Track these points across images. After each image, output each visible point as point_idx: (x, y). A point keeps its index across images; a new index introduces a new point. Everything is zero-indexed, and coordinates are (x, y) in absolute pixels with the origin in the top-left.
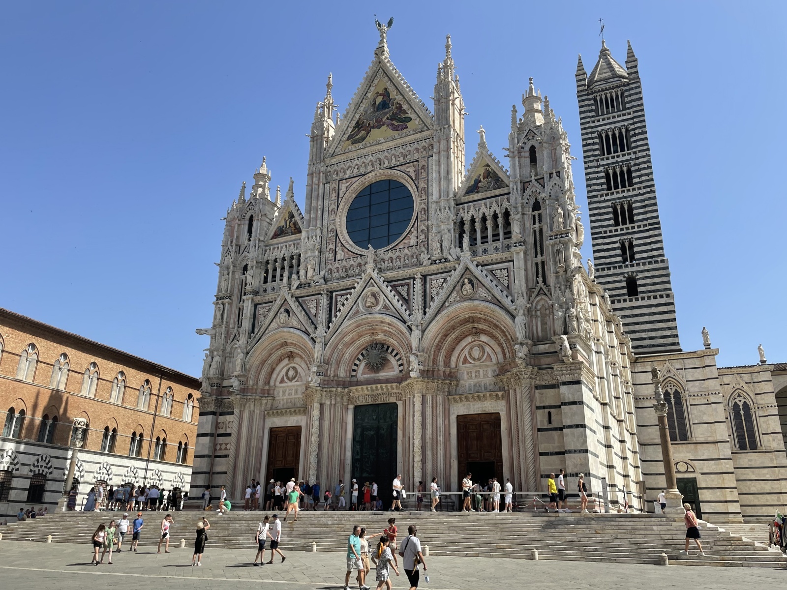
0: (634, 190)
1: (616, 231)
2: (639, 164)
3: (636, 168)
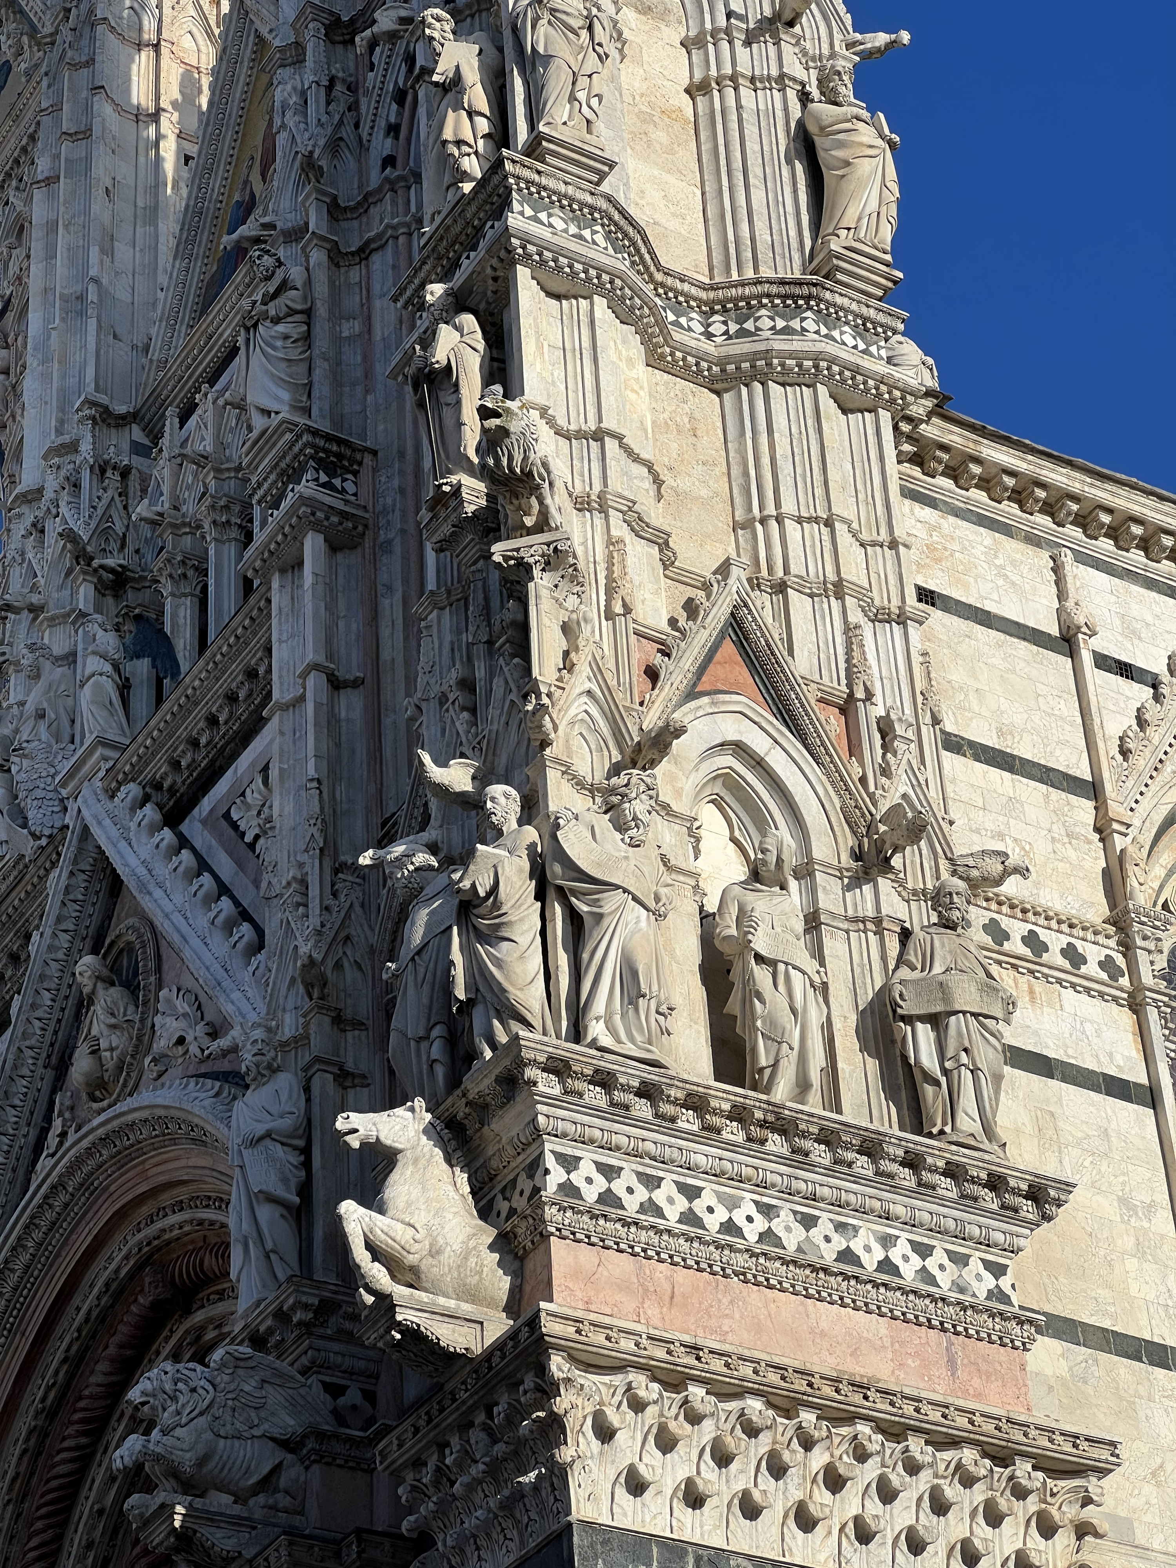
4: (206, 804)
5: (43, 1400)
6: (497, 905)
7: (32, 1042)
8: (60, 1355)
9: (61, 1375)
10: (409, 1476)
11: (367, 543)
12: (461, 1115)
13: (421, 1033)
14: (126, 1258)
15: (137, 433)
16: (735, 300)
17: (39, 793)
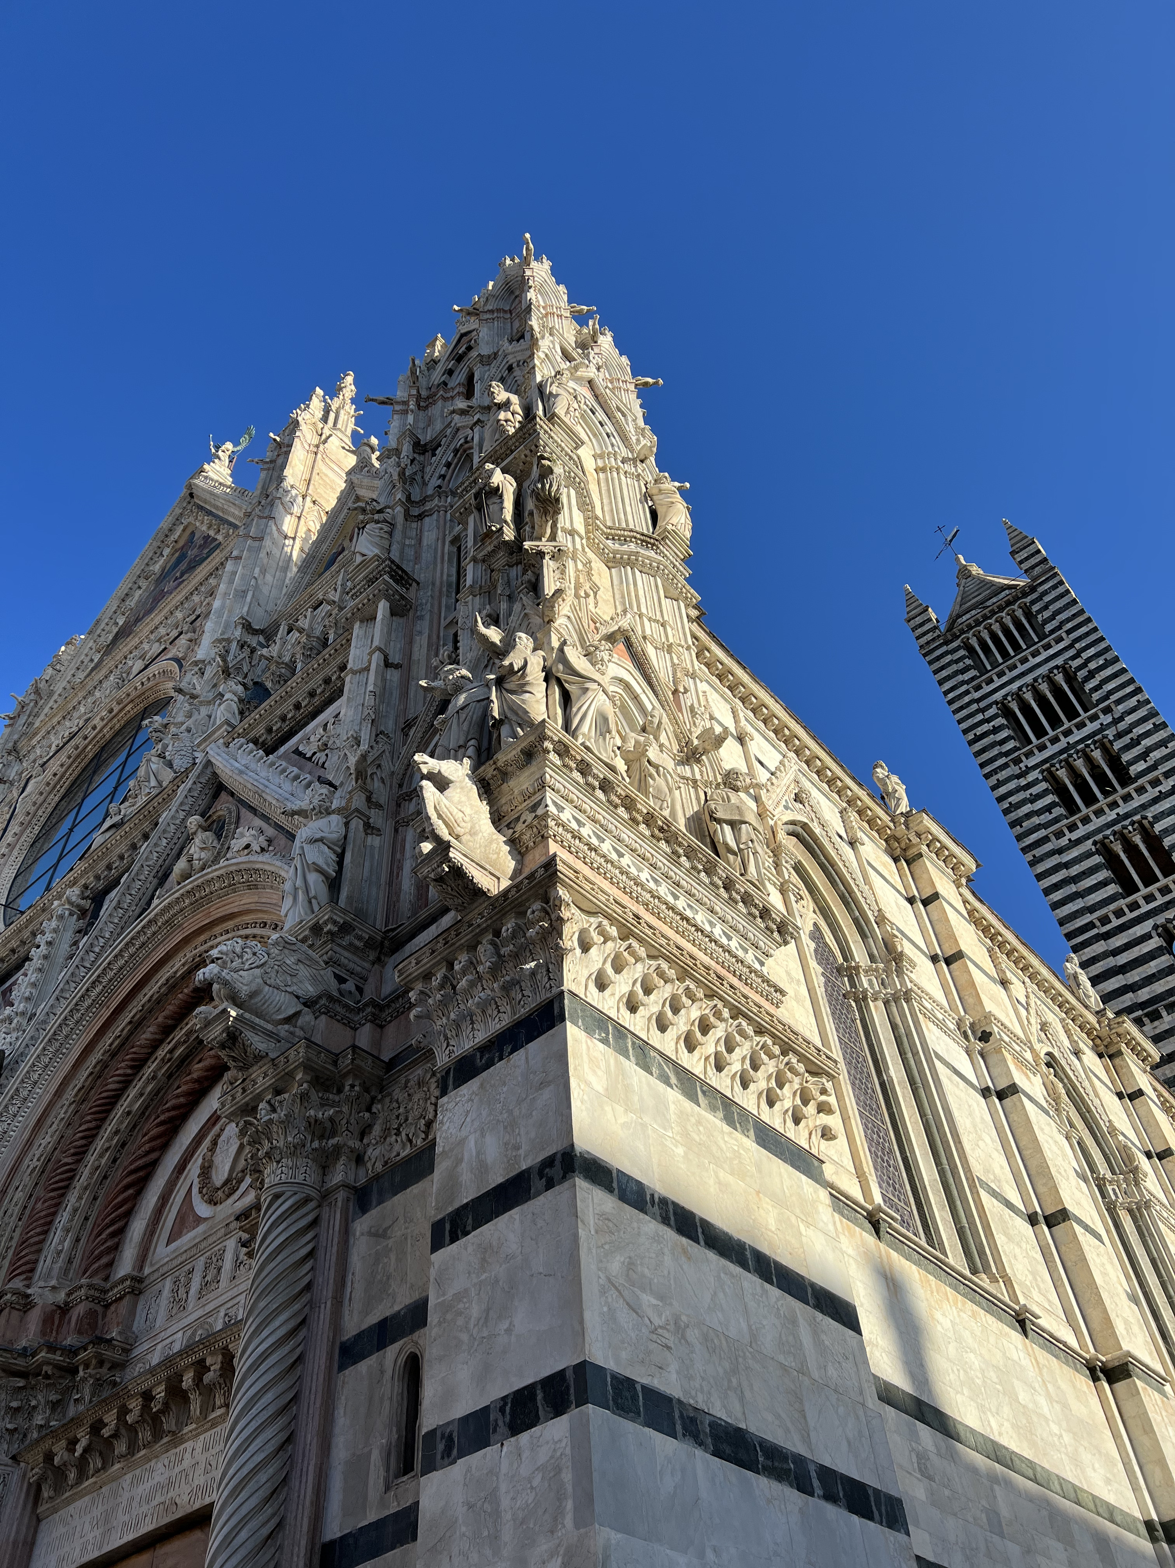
0: (1141, 790)
1: (1134, 906)
2: (1129, 731)
3: (1126, 740)
4: (282, 750)
5: (110, 1045)
6: (524, 676)
7: (150, 863)
8: (127, 1020)
9: (125, 1032)
10: (419, 986)
11: (411, 614)
12: (489, 776)
13: (461, 743)
14: (183, 965)
15: (261, 639)
16: (620, 536)
17: (183, 753)
